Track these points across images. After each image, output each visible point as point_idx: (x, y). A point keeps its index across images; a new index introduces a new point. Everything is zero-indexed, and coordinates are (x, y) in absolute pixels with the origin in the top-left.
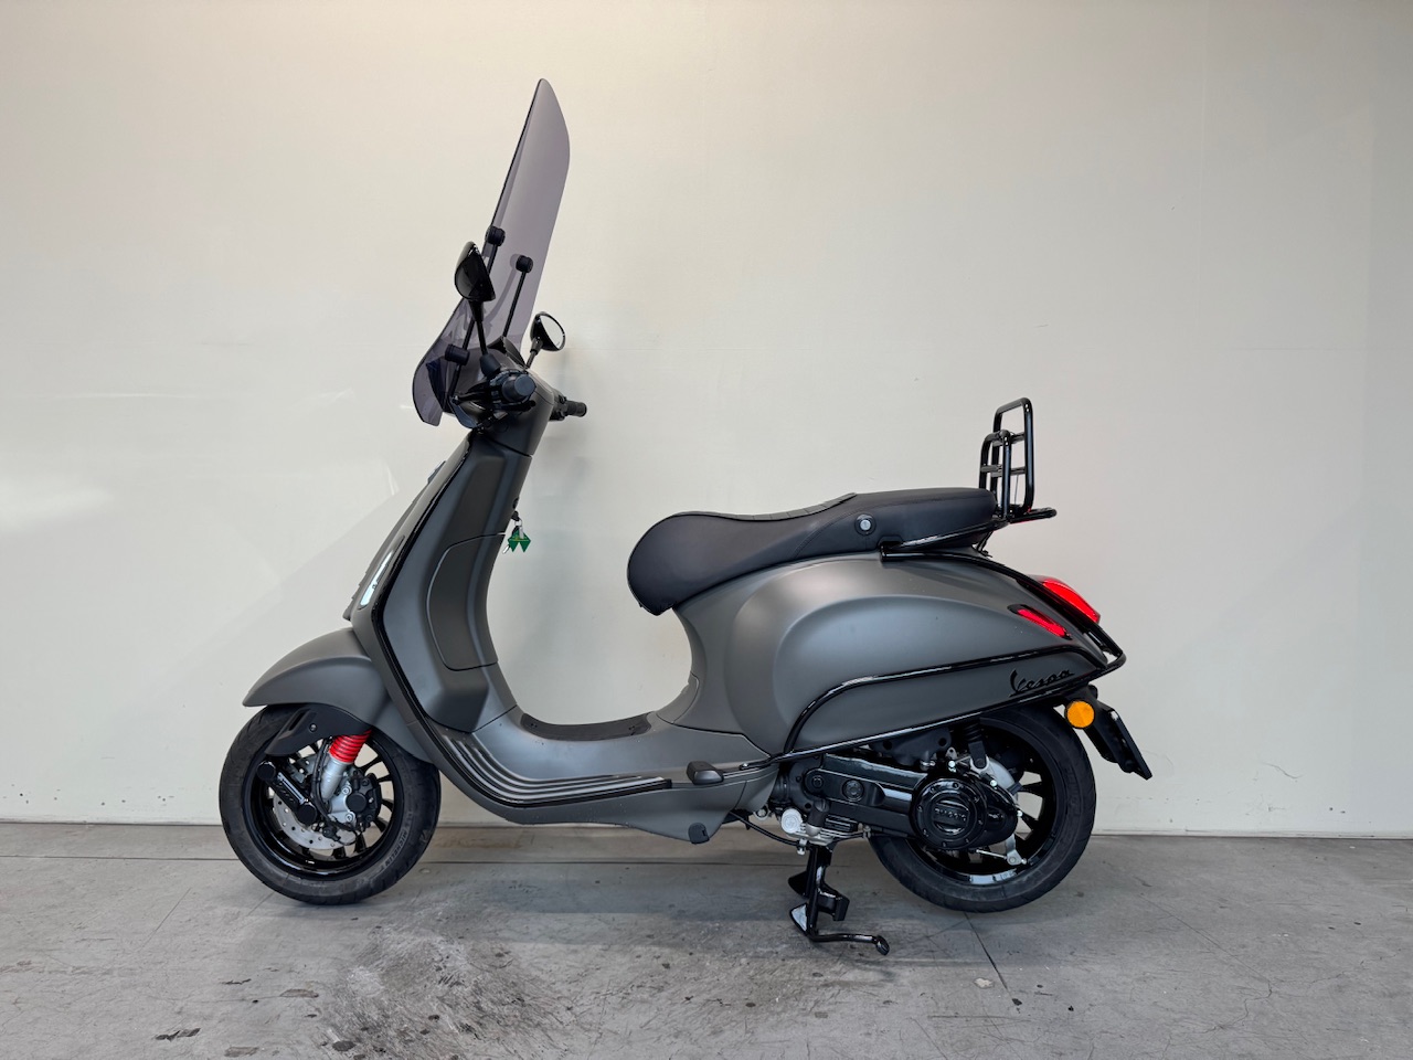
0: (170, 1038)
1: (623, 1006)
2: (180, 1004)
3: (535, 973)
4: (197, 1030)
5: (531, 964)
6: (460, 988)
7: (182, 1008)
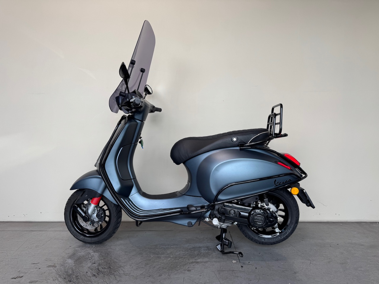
0: (15, 278)
1: (137, 269)
2: (19, 269)
3: (115, 260)
4: (23, 276)
5: (114, 258)
6: (95, 264)
7: (20, 270)
